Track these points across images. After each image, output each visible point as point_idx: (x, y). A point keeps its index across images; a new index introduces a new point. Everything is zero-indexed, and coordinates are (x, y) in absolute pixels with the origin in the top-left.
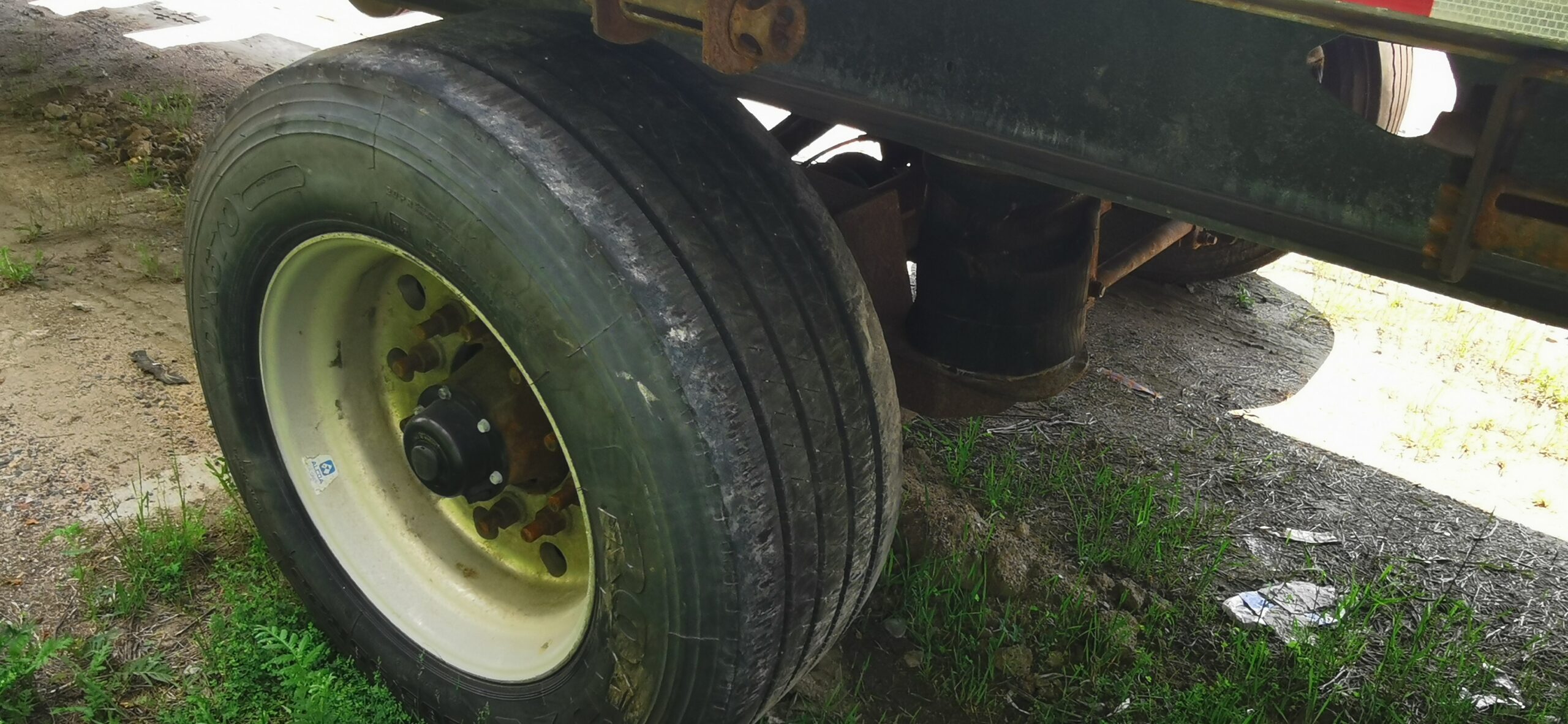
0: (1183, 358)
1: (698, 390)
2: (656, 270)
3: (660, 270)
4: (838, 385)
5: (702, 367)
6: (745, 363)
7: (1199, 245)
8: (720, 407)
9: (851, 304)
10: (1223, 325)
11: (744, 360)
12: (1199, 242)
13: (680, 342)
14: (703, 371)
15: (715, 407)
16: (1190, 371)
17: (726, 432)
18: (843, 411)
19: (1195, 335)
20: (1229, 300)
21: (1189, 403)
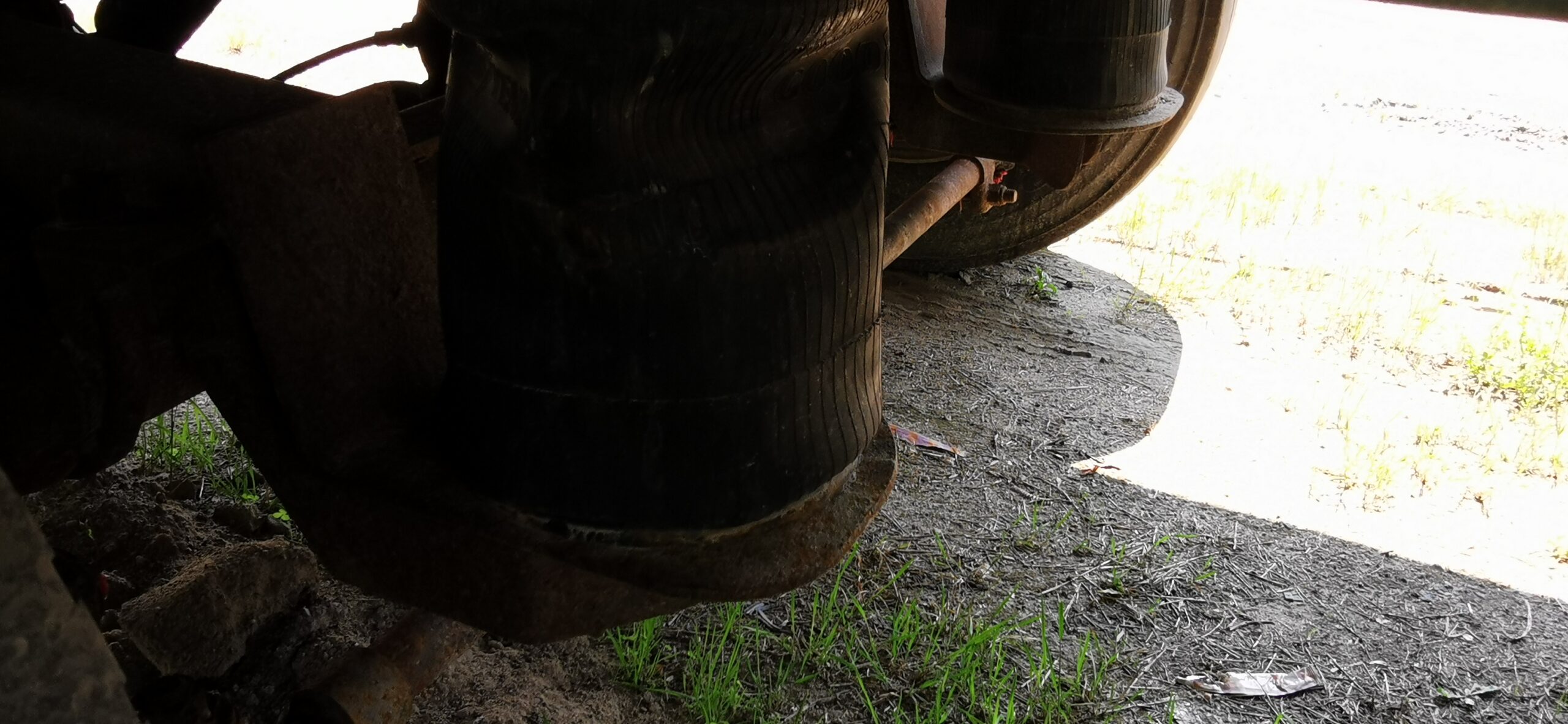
0: (981, 385)
7: (990, 207)
10: (1024, 327)
12: (989, 199)
16: (996, 404)
19: (989, 347)
20: (1022, 289)
21: (1008, 458)
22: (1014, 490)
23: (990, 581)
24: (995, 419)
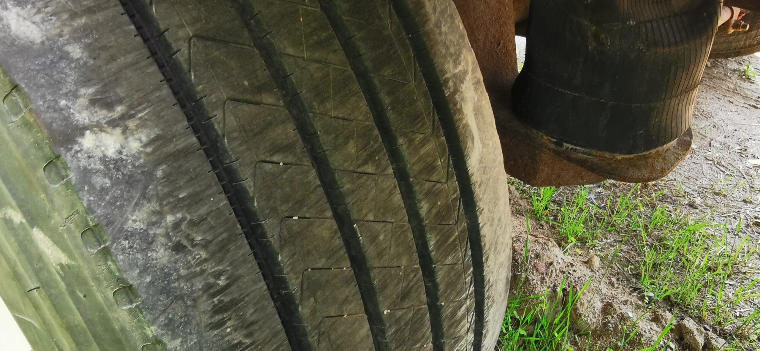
0: (708, 116)
1: (143, 251)
2: (65, 16)
3: (74, 15)
4: (424, 207)
5: (154, 205)
6: (251, 191)
7: (733, 31)
8: (192, 276)
9: (451, 84)
10: (735, 91)
11: (249, 184)
12: (733, 27)
13: (104, 160)
14: (154, 213)
15: (179, 278)
16: (714, 126)
17: (205, 319)
18: (432, 244)
19: (715, 99)
20: (736, 72)
21: (717, 153)
22: (717, 167)
23: (699, 205)
24: (713, 134)
